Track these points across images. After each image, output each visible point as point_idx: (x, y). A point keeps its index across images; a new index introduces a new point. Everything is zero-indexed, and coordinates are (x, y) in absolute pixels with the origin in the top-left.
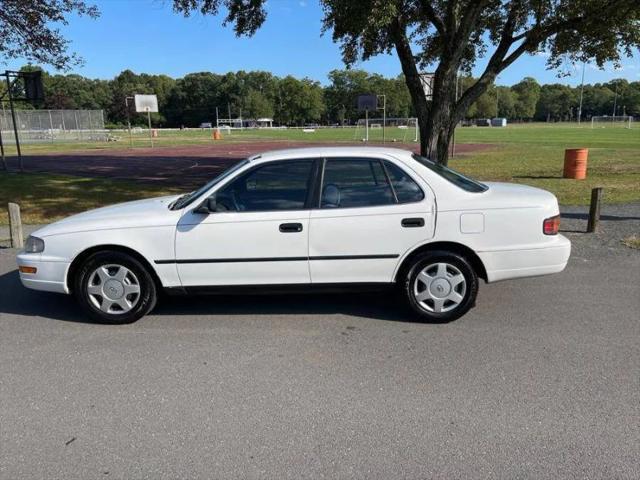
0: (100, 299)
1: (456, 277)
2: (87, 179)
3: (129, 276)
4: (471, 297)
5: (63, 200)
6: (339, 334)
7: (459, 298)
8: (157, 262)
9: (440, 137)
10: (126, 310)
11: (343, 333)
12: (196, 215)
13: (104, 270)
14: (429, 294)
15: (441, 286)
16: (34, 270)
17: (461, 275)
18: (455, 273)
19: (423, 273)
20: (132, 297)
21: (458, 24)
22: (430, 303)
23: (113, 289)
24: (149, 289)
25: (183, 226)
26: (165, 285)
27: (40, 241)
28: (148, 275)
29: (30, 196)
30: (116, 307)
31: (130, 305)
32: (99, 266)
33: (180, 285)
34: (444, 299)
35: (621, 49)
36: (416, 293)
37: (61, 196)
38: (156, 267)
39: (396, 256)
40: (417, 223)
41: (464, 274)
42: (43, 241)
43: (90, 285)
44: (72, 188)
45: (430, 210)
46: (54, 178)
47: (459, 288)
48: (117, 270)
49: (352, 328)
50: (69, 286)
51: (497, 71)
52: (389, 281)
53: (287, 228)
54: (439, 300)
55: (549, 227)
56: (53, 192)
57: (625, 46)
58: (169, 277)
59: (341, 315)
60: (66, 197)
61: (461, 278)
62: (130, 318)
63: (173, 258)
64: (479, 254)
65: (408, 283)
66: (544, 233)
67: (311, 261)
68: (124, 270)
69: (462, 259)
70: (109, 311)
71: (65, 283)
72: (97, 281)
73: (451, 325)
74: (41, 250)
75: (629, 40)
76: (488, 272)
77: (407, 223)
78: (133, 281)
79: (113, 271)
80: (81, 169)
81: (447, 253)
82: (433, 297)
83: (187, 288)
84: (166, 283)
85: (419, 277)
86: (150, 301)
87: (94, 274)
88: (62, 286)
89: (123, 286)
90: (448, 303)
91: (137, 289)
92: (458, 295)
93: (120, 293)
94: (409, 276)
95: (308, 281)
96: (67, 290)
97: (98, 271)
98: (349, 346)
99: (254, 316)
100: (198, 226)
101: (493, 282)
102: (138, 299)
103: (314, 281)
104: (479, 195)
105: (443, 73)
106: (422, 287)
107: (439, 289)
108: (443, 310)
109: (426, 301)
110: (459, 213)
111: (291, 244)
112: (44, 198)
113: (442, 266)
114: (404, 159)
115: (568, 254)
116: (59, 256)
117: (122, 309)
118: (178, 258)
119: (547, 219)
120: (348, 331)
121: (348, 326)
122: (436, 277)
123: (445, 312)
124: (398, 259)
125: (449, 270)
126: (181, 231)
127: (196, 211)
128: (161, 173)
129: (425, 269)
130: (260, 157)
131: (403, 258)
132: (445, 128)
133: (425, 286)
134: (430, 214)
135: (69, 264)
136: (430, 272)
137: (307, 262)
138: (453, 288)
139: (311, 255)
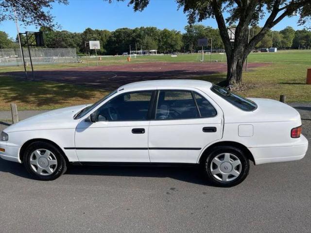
0: (36, 167)
1: (236, 161)
2: (62, 84)
3: (51, 155)
4: (244, 174)
5: (48, 96)
6: (165, 193)
7: (237, 173)
8: (65, 148)
9: (238, 63)
10: (50, 174)
11: (168, 193)
12: (86, 123)
13: (38, 152)
14: (219, 171)
15: (226, 167)
16: (4, 150)
17: (239, 161)
18: (235, 159)
19: (216, 158)
21: (249, 2)
22: (220, 175)
23: (43, 162)
24: (62, 163)
25: (79, 129)
26: (70, 161)
27: (6, 135)
28: (61, 155)
29: (34, 94)
30: (45, 171)
31: (52, 171)
32: (36, 150)
33: (78, 161)
34: (228, 174)
36: (212, 170)
37: (48, 94)
38: (65, 151)
39: (200, 149)
40: (212, 130)
41: (241, 160)
42: (8, 135)
43: (31, 160)
44: (55, 89)
45: (220, 122)
46: (48, 84)
47: (238, 168)
48: (45, 151)
49: (174, 189)
50: (20, 159)
51: (271, 26)
52: (196, 163)
53: (136, 131)
54: (225, 174)
55: (295, 133)
56: (45, 92)
58: (73, 157)
59: (168, 178)
60: (50, 94)
61: (239, 162)
62: (53, 177)
63: (74, 147)
64: (249, 149)
65: (207, 164)
66: (292, 137)
67: (150, 150)
68: (48, 152)
69: (239, 151)
70: (41, 174)
71: (19, 158)
72: (34, 157)
74: (7, 140)
76: (255, 160)
77: (207, 130)
78: (53, 158)
79: (43, 152)
80: (62, 79)
81: (231, 148)
82: (222, 173)
83: (81, 162)
84: (71, 160)
85: (213, 161)
86: (63, 169)
87: (33, 153)
88: (17, 159)
89: (48, 160)
90: (231, 176)
91: (55, 162)
93: (47, 164)
94: (207, 160)
95: (149, 161)
96: (20, 161)
100: (87, 130)
101: (258, 165)
102: (56, 167)
103: (151, 162)
104: (251, 113)
105: (240, 29)
106: (215, 166)
108: (227, 180)
109: (218, 175)
110: (240, 124)
112: (39, 95)
113: (227, 155)
115: (306, 149)
116: (15, 143)
117: (48, 173)
118: (77, 147)
119: (293, 129)
120: (171, 192)
121: (172, 187)
122: (223, 161)
123: (229, 182)
124: (201, 150)
125: (231, 157)
126: (78, 132)
127: (86, 120)
128: (98, 81)
129: (217, 156)
130: (123, 89)
131: (204, 150)
132: (241, 58)
133: (217, 166)
134: (220, 125)
135: (20, 148)
136: (220, 158)
137: (147, 150)
138: (234, 168)
139: (150, 146)
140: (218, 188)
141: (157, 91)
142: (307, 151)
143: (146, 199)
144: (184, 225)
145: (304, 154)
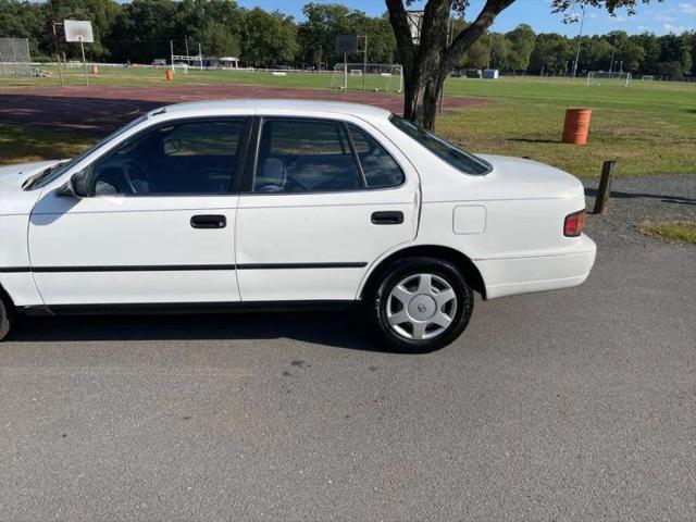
1: (445, 293)
4: (462, 320)
6: (279, 375)
7: (446, 320)
9: (427, 90)
12: (60, 200)
14: (407, 316)
15: (423, 305)
17: (451, 290)
18: (442, 287)
19: (400, 287)
22: (408, 327)
25: (40, 215)
26: (17, 303)
33: (42, 303)
34: (425, 323)
36: (389, 315)
39: (363, 265)
40: (394, 218)
41: (455, 289)
45: (412, 200)
47: (447, 308)
49: (300, 363)
52: (353, 298)
53: (202, 222)
54: (419, 323)
55: (571, 226)
58: (25, 292)
61: (450, 294)
63: (27, 264)
64: (475, 263)
65: (378, 300)
66: (565, 234)
67: (239, 271)
69: (453, 268)
73: (432, 355)
76: (487, 287)
77: (381, 218)
81: (434, 261)
82: (413, 320)
83: (50, 306)
84: (19, 301)
85: (393, 293)
90: (431, 328)
92: (445, 316)
94: (380, 292)
95: (236, 298)
100: (64, 216)
103: (244, 300)
104: (480, 178)
105: (434, 10)
106: (397, 306)
107: (419, 309)
108: (425, 337)
109: (403, 325)
110: (455, 204)
111: (209, 246)
113: (426, 278)
114: (376, 122)
115: (591, 262)
118: (35, 265)
119: (569, 216)
120: (293, 370)
121: (293, 360)
122: (416, 293)
123: (427, 340)
124: (366, 268)
125: (434, 283)
126: (37, 223)
127: (61, 193)
128: (90, 120)
129: (403, 282)
130: (163, 112)
131: (373, 267)
132: (434, 78)
133: (402, 305)
134: (412, 206)
136: (409, 286)
137: (233, 271)
138: (439, 308)
139: (241, 261)
140: (401, 356)
141: (256, 118)
142: (593, 267)
143: (232, 390)
144: (330, 444)
145: (587, 274)
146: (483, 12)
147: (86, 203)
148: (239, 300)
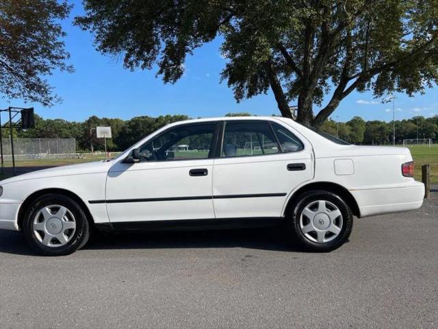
0: (42, 234)
1: (334, 212)
3: (67, 214)
4: (347, 230)
6: (239, 260)
7: (337, 230)
8: (90, 202)
10: (63, 243)
11: (242, 260)
12: (124, 165)
13: (47, 209)
14: (312, 226)
15: (322, 220)
17: (338, 210)
18: (332, 209)
19: (307, 208)
20: (69, 232)
21: (311, 69)
22: (314, 234)
24: (83, 225)
25: (113, 173)
26: (95, 222)
27: (0, 188)
28: (83, 213)
30: (55, 241)
31: (66, 239)
32: (44, 206)
33: (107, 221)
34: (325, 231)
35: (424, 83)
36: (302, 226)
38: (90, 207)
39: (284, 195)
40: (300, 167)
41: (340, 210)
42: (2, 188)
43: (35, 223)
45: (309, 157)
47: (337, 222)
48: (58, 209)
49: (250, 256)
50: (19, 223)
51: (340, 98)
52: (279, 216)
53: (195, 173)
54: (321, 232)
55: (406, 170)
57: (426, 81)
58: (100, 215)
59: (240, 248)
61: (338, 213)
62: (67, 250)
63: (103, 199)
64: (351, 192)
65: (295, 217)
66: (403, 175)
67: (215, 200)
68: (64, 209)
69: (337, 197)
70: (49, 245)
71: (16, 221)
72: (41, 219)
73: (332, 253)
75: (428, 77)
76: (360, 207)
77: (292, 167)
78: (70, 219)
79: (54, 210)
81: (326, 192)
82: (316, 229)
83: (113, 223)
84: (98, 220)
85: (303, 212)
86: (83, 236)
87: (39, 213)
88: (13, 224)
89: (62, 222)
90: (329, 235)
91: (73, 225)
92: (336, 227)
93: (59, 229)
94: (295, 211)
96: (17, 227)
97: (42, 210)
98: (248, 268)
99: (168, 249)
100: (125, 172)
101: (364, 217)
102: (74, 233)
103: (217, 217)
105: (304, 99)
106: (306, 221)
107: (320, 222)
108: (325, 241)
109: (311, 233)
110: (334, 159)
111: (199, 186)
113: (322, 203)
116: (12, 198)
117: (60, 243)
118: (108, 199)
119: (403, 165)
120: (246, 258)
121: (246, 255)
122: (317, 212)
123: (326, 243)
124: (286, 196)
125: (327, 206)
126: (111, 176)
127: (124, 162)
129: (308, 206)
131: (290, 196)
133: (309, 220)
134: (310, 160)
135: (20, 205)
136: (312, 208)
137: (211, 200)
138: (332, 221)
139: (215, 194)
141: (222, 122)
145: (422, 201)
146: (333, 98)
147: (136, 166)
148: (214, 217)
